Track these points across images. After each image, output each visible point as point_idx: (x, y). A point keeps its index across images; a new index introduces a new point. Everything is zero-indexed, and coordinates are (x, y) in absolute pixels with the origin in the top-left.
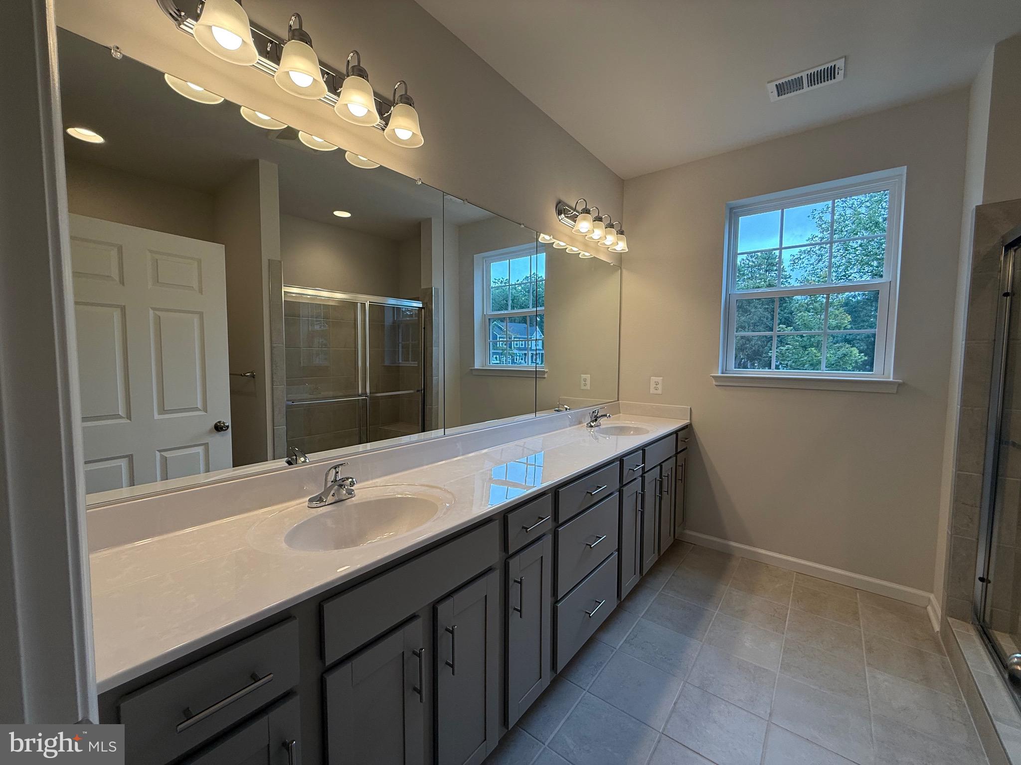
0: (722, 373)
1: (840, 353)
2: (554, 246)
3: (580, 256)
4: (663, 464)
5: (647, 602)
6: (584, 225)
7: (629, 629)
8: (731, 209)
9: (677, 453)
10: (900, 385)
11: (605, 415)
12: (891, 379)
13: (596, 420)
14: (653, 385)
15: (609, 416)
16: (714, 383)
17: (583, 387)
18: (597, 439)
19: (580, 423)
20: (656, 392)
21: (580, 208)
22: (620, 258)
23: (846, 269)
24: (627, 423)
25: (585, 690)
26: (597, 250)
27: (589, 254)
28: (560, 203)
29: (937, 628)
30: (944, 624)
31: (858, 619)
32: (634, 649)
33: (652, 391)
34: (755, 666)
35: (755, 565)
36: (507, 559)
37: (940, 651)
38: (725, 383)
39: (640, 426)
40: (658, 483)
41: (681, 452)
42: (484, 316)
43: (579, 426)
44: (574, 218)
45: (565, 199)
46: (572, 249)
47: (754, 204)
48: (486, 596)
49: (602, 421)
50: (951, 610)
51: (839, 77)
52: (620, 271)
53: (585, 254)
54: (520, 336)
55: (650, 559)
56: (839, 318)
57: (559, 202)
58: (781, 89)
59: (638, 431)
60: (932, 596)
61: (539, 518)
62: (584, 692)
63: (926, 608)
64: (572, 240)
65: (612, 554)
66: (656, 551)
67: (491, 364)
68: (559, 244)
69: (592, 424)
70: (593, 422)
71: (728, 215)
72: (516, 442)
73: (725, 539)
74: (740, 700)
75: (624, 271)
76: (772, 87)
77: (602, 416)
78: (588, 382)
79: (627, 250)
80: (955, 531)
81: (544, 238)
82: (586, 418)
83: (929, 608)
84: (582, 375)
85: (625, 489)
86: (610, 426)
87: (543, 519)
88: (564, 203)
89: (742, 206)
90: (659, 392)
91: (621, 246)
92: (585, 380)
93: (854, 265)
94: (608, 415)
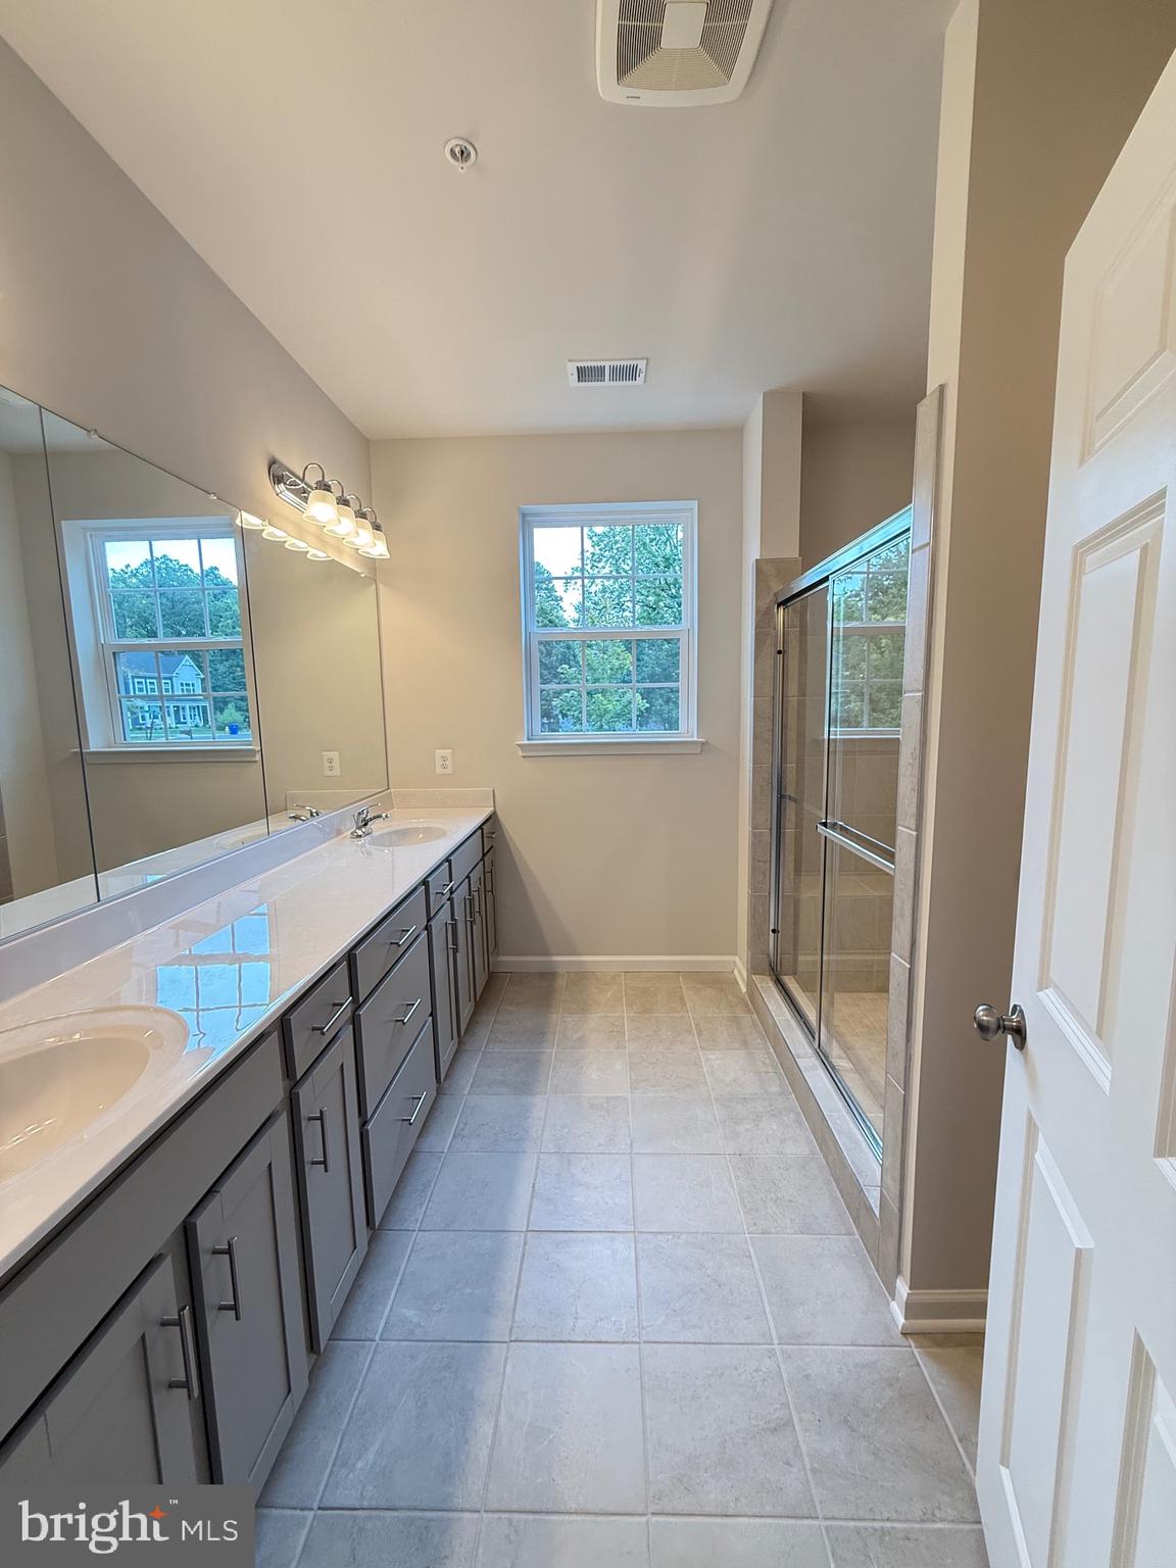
0: (528, 739)
1: (625, 700)
2: (264, 535)
3: (308, 556)
4: (471, 875)
5: (470, 1072)
6: (322, 509)
7: (455, 1118)
8: (524, 515)
9: (484, 855)
10: (703, 744)
11: (379, 816)
12: (695, 739)
13: (366, 825)
14: (439, 762)
15: (386, 816)
16: (521, 754)
17: (328, 773)
18: (369, 854)
19: (339, 833)
20: (443, 771)
21: (312, 478)
22: (372, 564)
23: (619, 597)
24: (413, 823)
25: (414, 1231)
26: (340, 551)
27: (324, 555)
28: (274, 463)
29: (744, 990)
30: (750, 984)
31: (685, 1005)
32: (468, 1141)
33: (439, 770)
34: (607, 1098)
35: (581, 977)
36: (292, 1089)
37: (749, 1011)
38: (532, 752)
39: (431, 825)
40: (468, 902)
41: (488, 851)
42: (100, 648)
43: (340, 837)
44: (303, 494)
45: (281, 457)
46: (293, 543)
47: (550, 514)
48: (270, 1164)
49: (373, 825)
50: (754, 970)
51: (640, 380)
52: (374, 586)
53: (316, 553)
54: (146, 674)
55: (466, 1010)
56: (622, 657)
57: (272, 463)
58: (583, 374)
59: (430, 834)
60: (737, 959)
61: (335, 1005)
62: (415, 1234)
63: (733, 972)
64: (301, 531)
65: (426, 1022)
66: (472, 999)
67: (129, 740)
68: (270, 532)
69: (360, 833)
70: (359, 828)
71: (521, 524)
72: (243, 886)
73: (547, 954)
74: (600, 1145)
75: (381, 586)
76: (572, 368)
77: (375, 818)
78: (336, 764)
79: (388, 556)
80: (754, 887)
81: (248, 520)
82: (348, 825)
83: (736, 972)
84: (325, 753)
85: (432, 923)
86: (385, 831)
87: (342, 1005)
88: (282, 464)
89: (541, 515)
90: (449, 771)
91: (378, 548)
92: (330, 761)
93: (627, 591)
94: (384, 815)
